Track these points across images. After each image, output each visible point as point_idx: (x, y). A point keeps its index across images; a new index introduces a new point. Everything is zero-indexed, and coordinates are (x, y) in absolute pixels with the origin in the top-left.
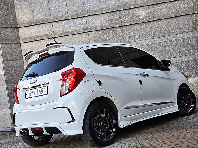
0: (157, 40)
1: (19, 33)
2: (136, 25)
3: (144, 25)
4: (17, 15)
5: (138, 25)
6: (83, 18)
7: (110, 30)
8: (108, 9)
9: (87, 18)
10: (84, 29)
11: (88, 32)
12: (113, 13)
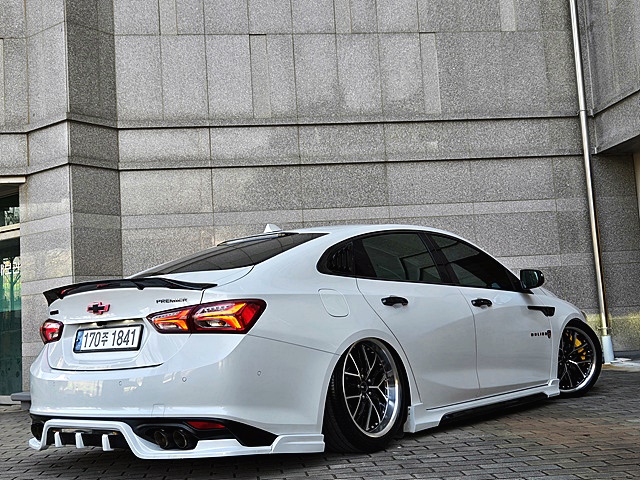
0: (467, 209)
1: (118, 144)
2: (420, 164)
5: (426, 165)
6: (291, 128)
7: (355, 167)
8: (355, 115)
9: (302, 130)
10: (291, 156)
11: (300, 165)
12: (366, 126)
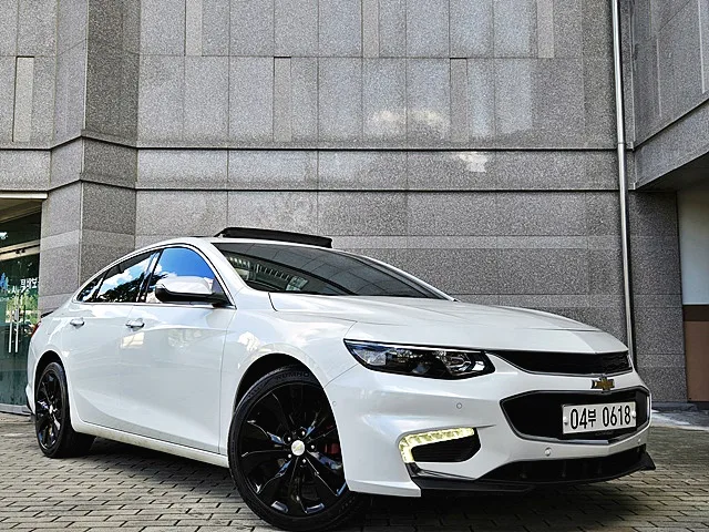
0: (490, 242)
1: (136, 163)
2: (442, 195)
3: (464, 198)
4: (140, 116)
6: (311, 154)
7: (374, 195)
8: (378, 141)
9: (322, 155)
10: (309, 181)
11: (318, 191)
12: (389, 154)
